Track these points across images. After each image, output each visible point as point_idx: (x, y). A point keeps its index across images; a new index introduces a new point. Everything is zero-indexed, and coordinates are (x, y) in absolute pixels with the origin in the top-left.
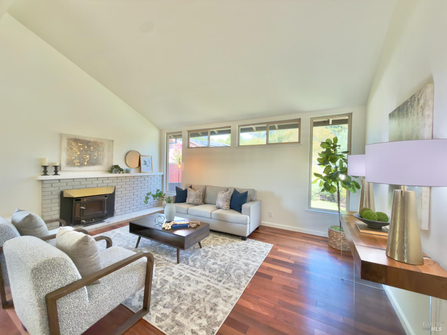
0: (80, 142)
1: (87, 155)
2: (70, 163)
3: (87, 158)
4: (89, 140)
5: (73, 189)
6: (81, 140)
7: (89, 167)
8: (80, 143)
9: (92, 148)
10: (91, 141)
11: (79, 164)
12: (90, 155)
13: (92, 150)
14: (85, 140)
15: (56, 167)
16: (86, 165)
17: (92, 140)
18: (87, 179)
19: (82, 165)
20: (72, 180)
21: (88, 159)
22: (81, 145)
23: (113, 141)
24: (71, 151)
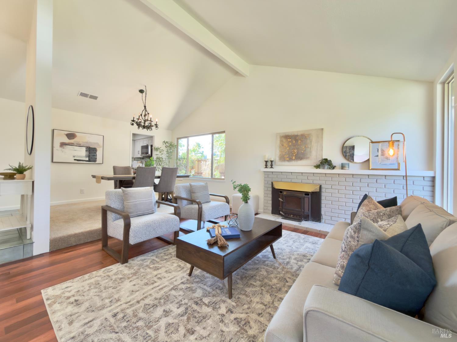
0: (289, 137)
1: (295, 150)
2: (282, 158)
3: (295, 152)
4: (296, 134)
5: (281, 181)
6: (291, 136)
7: (297, 161)
8: (289, 139)
9: (299, 141)
10: (298, 134)
11: (288, 159)
12: (298, 149)
13: (299, 144)
14: (293, 135)
15: (272, 161)
16: (294, 159)
17: (299, 134)
19: (291, 159)
21: (296, 153)
22: (290, 140)
23: (322, 129)
24: (282, 147)
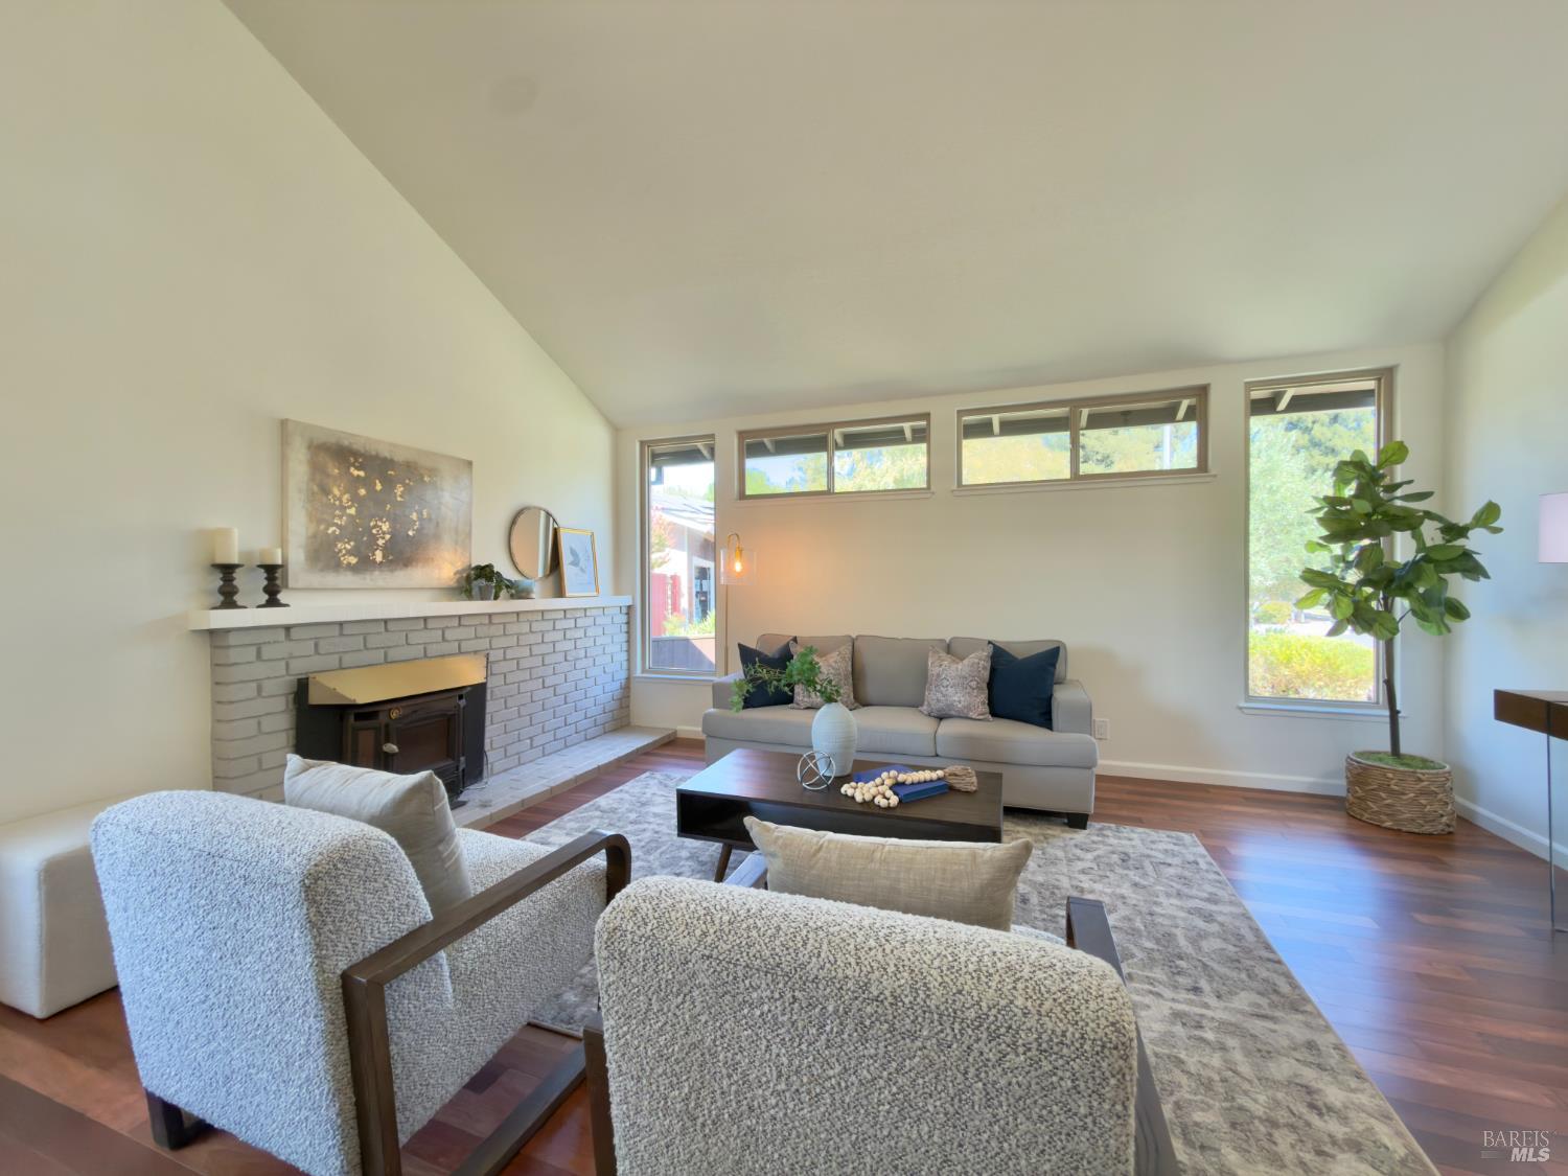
0: (356, 460)
1: (381, 520)
2: (323, 555)
3: (384, 533)
4: (387, 455)
5: (341, 668)
6: (362, 455)
7: (392, 571)
8: (358, 468)
9: (399, 489)
10: (396, 459)
11: (353, 560)
12: (393, 520)
13: (399, 499)
14: (374, 453)
15: (271, 570)
16: (381, 562)
17: (399, 457)
18: (391, 626)
19: (365, 564)
20: (337, 627)
21: (388, 537)
22: (362, 473)
23: (470, 464)
24: (324, 499)
